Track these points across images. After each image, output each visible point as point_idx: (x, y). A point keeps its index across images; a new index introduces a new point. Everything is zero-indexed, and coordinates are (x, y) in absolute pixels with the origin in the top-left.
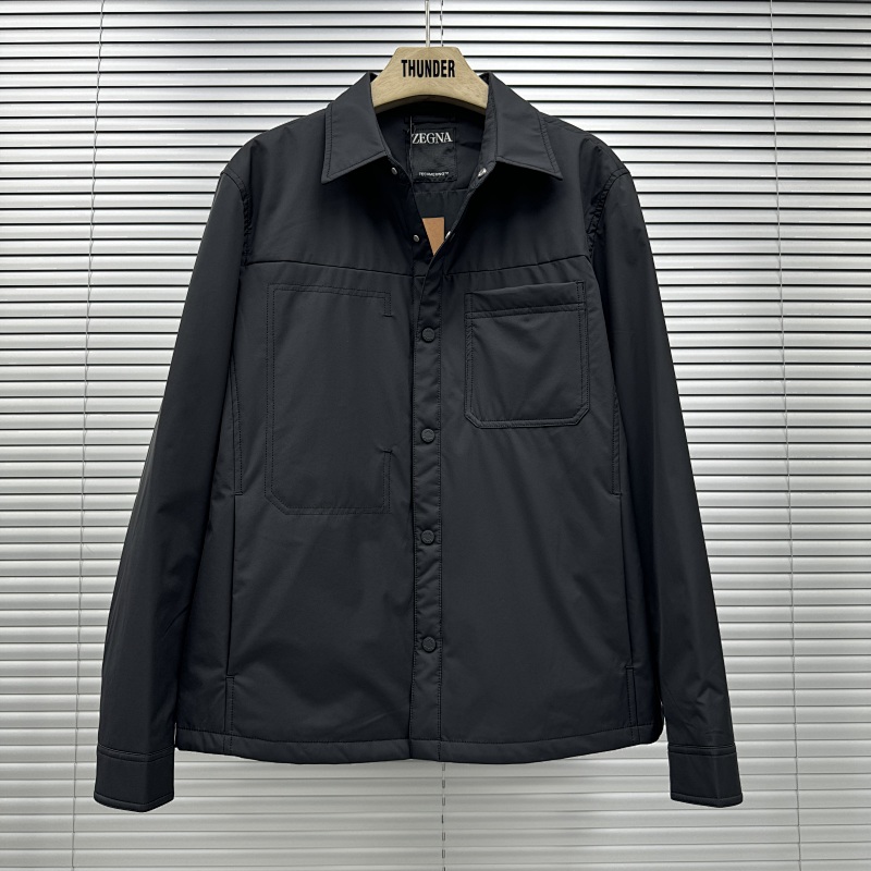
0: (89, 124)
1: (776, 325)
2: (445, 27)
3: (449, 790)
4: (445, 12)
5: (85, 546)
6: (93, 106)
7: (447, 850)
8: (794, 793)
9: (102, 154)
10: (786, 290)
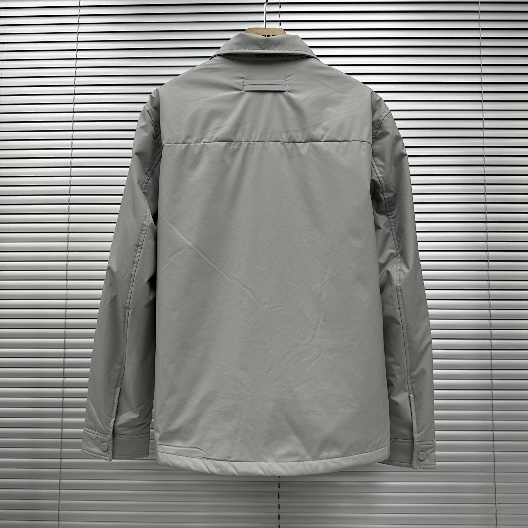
0: (71, 81)
1: (482, 199)
2: (282, 21)
3: (282, 489)
4: (282, 12)
5: (67, 330)
6: (73, 70)
7: (281, 515)
8: (492, 484)
9: (78, 98)
10: (488, 178)
